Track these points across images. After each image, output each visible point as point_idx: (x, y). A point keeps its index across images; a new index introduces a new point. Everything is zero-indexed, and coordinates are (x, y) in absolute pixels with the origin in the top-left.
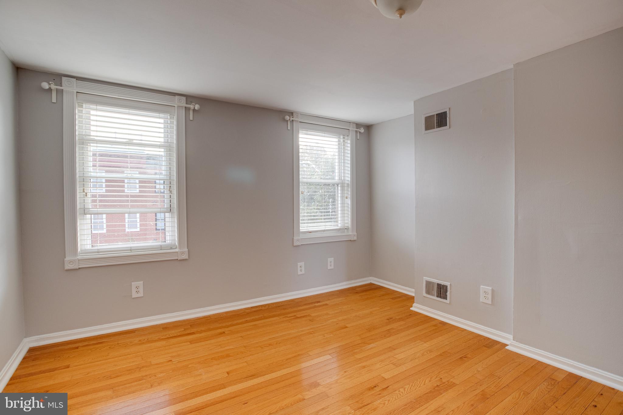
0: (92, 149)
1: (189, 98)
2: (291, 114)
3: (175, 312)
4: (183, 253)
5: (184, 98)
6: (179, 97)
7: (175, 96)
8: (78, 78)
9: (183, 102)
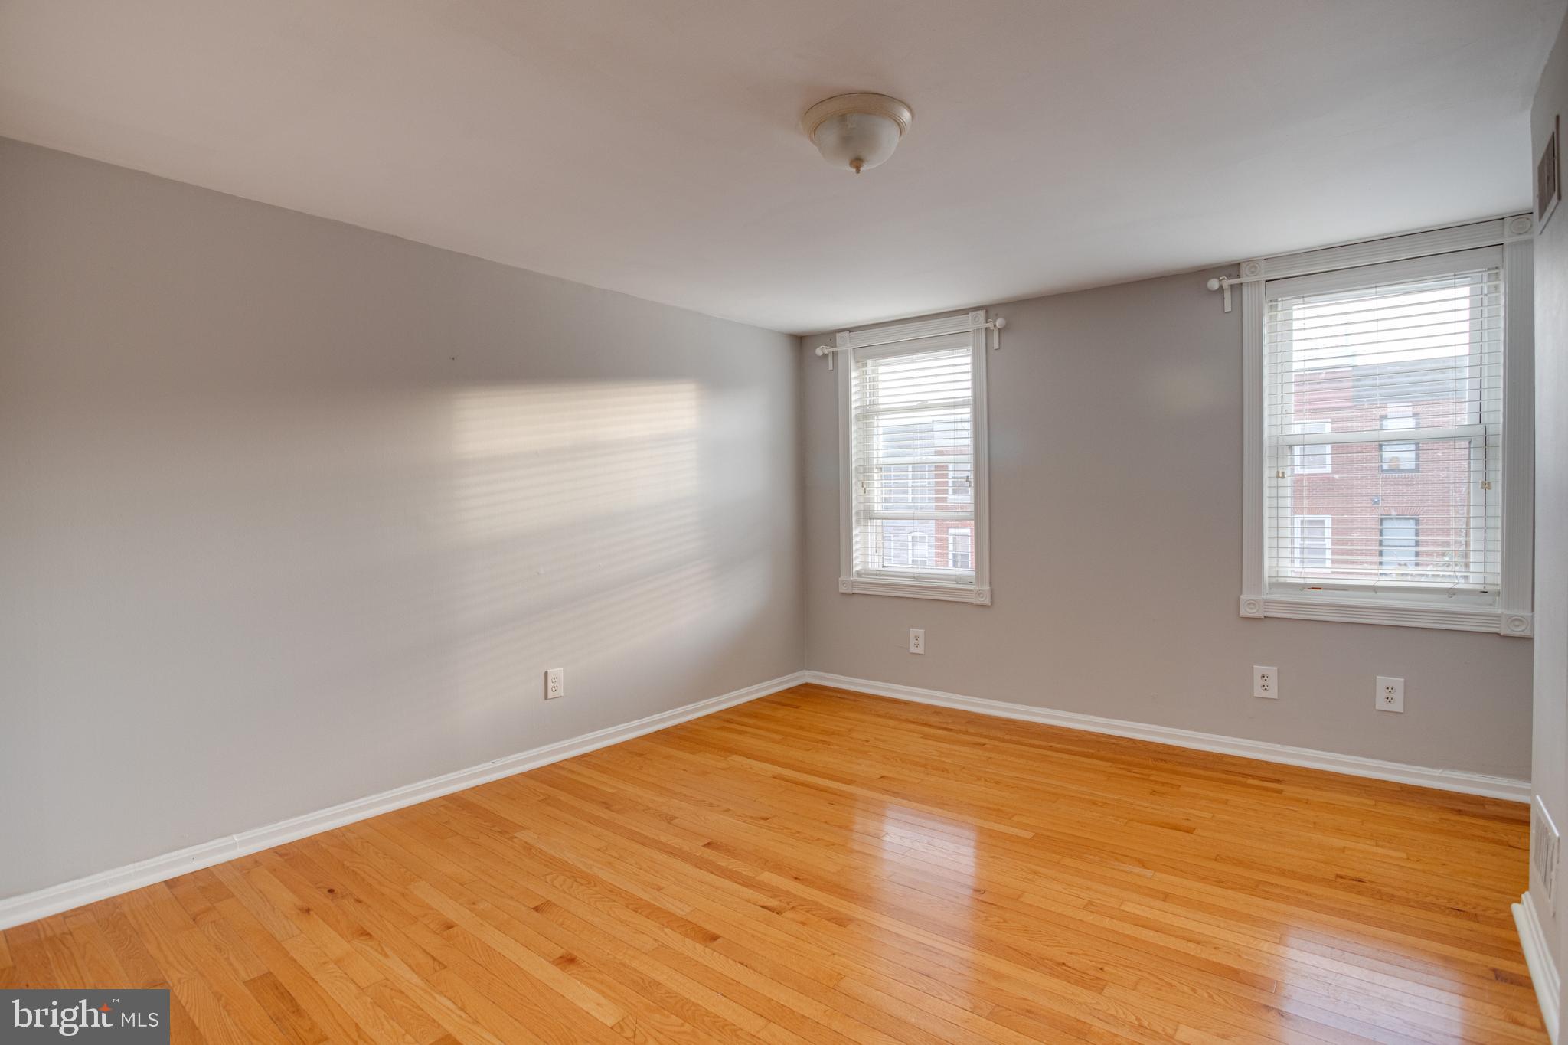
0: (882, 423)
1: (988, 310)
2: (1234, 268)
3: (969, 695)
4: (980, 593)
5: (982, 313)
6: (975, 313)
7: (968, 314)
8: (850, 330)
9: (979, 320)
